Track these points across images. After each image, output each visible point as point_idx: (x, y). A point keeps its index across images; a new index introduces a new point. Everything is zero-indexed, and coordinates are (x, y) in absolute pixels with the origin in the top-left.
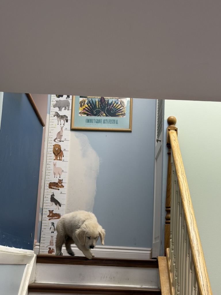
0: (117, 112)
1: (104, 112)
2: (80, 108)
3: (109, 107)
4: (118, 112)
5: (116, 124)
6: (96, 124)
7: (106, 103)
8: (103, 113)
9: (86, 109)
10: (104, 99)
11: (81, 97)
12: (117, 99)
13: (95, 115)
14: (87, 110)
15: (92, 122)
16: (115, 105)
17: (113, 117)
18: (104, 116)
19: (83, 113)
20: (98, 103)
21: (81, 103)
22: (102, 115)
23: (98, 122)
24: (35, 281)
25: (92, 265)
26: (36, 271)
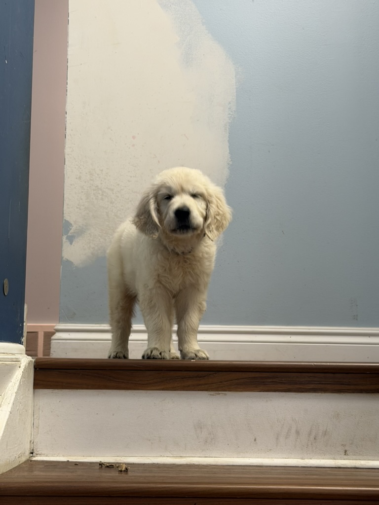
24: (32, 453)
25: (241, 391)
26: (35, 417)
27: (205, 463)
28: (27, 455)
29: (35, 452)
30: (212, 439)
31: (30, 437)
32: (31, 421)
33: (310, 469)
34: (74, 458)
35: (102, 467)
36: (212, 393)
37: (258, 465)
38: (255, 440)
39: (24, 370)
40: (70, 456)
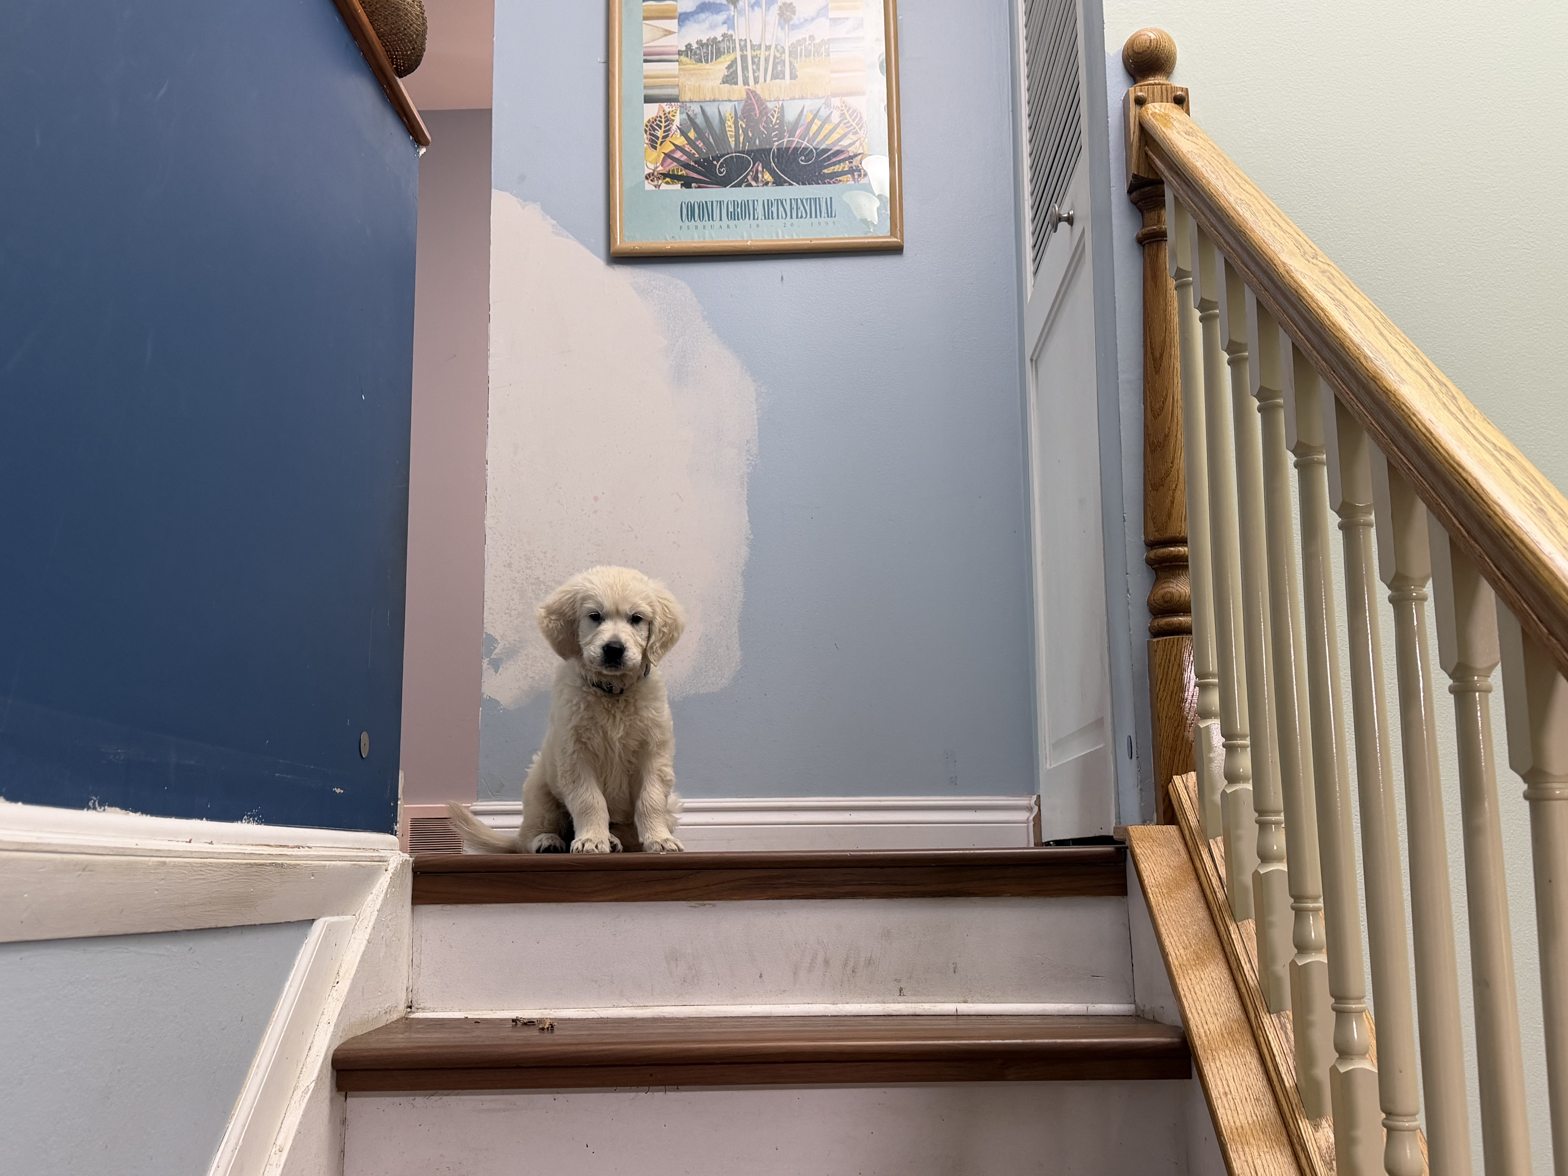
0: (825, 160)
1: (767, 167)
2: (650, 150)
3: (785, 140)
4: (834, 160)
5: (823, 220)
6: (732, 223)
7: (774, 120)
8: (760, 168)
9: (678, 154)
10: (761, 102)
11: (648, 100)
12: (823, 101)
13: (723, 183)
14: (684, 158)
15: (711, 217)
16: (814, 128)
17: (807, 187)
18: (767, 184)
19: (665, 175)
20: (736, 123)
21: (652, 127)
22: (756, 179)
23: (740, 211)
24: (410, 1007)
25: (739, 899)
26: (415, 949)
27: (681, 1016)
28: (400, 1011)
29: (414, 1004)
30: (693, 977)
31: (405, 981)
32: (409, 956)
33: (843, 1018)
34: (477, 1013)
35: (516, 1024)
36: (693, 903)
37: (765, 1015)
38: (761, 976)
39: (393, 874)
40: (471, 1010)
